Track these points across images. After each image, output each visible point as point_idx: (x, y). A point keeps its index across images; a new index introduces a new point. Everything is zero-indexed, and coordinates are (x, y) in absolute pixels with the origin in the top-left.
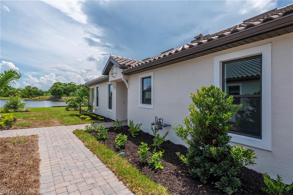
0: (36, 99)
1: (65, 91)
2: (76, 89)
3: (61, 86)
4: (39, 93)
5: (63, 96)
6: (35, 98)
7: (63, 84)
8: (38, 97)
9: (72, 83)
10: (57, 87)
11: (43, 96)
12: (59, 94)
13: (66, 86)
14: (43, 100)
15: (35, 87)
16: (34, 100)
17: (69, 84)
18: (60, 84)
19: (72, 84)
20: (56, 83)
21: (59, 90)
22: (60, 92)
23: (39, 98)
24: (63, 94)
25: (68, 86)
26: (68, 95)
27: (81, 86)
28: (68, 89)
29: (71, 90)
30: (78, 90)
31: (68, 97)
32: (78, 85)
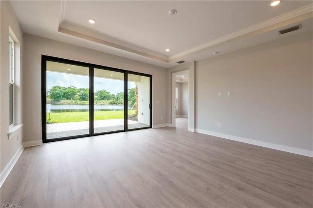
1: (65, 94)
2: (75, 92)
3: (61, 89)
5: (62, 100)
7: (62, 87)
9: (72, 87)
10: (55, 90)
20: (55, 87)
22: (58, 96)
24: (61, 97)
25: (67, 90)
26: (67, 98)
27: (81, 89)
28: (67, 92)
29: (71, 93)
30: (78, 93)
31: (68, 101)
32: (78, 89)
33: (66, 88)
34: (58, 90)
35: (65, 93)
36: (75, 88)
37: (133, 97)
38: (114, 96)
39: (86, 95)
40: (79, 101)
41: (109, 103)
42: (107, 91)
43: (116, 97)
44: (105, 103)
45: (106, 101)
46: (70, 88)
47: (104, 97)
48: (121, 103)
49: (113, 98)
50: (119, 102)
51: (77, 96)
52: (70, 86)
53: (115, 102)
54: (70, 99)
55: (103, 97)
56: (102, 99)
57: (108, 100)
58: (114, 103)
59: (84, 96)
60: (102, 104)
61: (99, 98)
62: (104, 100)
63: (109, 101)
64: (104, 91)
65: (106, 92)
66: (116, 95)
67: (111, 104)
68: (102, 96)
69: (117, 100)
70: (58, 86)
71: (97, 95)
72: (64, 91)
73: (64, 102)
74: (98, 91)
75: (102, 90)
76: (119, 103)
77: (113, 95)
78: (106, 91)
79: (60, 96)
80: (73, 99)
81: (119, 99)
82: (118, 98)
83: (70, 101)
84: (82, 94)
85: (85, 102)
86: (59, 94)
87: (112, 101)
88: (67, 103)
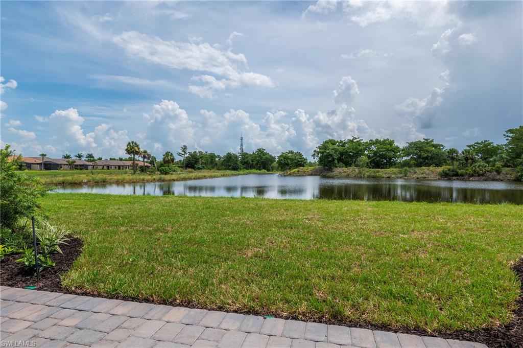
0: (294, 173)
1: (342, 156)
2: (361, 151)
3: (335, 146)
4: (299, 161)
5: (336, 167)
6: (292, 171)
7: (338, 141)
8: (297, 170)
9: (356, 139)
10: (326, 148)
11: (304, 168)
12: (330, 161)
13: (343, 145)
14: (303, 175)
15: (299, 151)
16: (290, 174)
17: (350, 141)
18: (333, 143)
19: (355, 141)
20: (326, 142)
21: (330, 155)
22: (330, 159)
23: (298, 171)
24: (336, 162)
25: (347, 146)
26: (347, 164)
27: (372, 143)
28: (347, 152)
29: (353, 153)
30: (366, 152)
31: (346, 169)
32: (367, 143)
33: (345, 143)
34: (331, 146)
35: (342, 154)
36: (362, 141)
38: (455, 155)
39: (382, 155)
40: (367, 169)
41: (440, 174)
42: (434, 143)
43: (461, 157)
44: (429, 174)
45: (432, 168)
46: (352, 141)
47: (427, 158)
48: (479, 176)
49: (453, 159)
50: (470, 171)
51: (364, 159)
52: (352, 139)
53: (457, 172)
54: (350, 165)
55: (423, 158)
56: (421, 163)
57: (437, 165)
58: (455, 175)
59: (378, 159)
60: (420, 176)
61: (413, 162)
62: (427, 165)
63: (440, 169)
64: (428, 142)
65: (433, 145)
66: (460, 152)
67: (446, 176)
68: (419, 157)
70: (331, 141)
71: (408, 155)
72: (340, 149)
73: (340, 173)
74: (410, 144)
75: (423, 141)
76: (472, 176)
77: (452, 151)
78: (432, 141)
79: (334, 160)
80: (357, 166)
81: (470, 161)
82: (467, 159)
83: (351, 169)
84: (375, 153)
85: (378, 172)
86: (331, 155)
87: (449, 170)
88: (345, 174)
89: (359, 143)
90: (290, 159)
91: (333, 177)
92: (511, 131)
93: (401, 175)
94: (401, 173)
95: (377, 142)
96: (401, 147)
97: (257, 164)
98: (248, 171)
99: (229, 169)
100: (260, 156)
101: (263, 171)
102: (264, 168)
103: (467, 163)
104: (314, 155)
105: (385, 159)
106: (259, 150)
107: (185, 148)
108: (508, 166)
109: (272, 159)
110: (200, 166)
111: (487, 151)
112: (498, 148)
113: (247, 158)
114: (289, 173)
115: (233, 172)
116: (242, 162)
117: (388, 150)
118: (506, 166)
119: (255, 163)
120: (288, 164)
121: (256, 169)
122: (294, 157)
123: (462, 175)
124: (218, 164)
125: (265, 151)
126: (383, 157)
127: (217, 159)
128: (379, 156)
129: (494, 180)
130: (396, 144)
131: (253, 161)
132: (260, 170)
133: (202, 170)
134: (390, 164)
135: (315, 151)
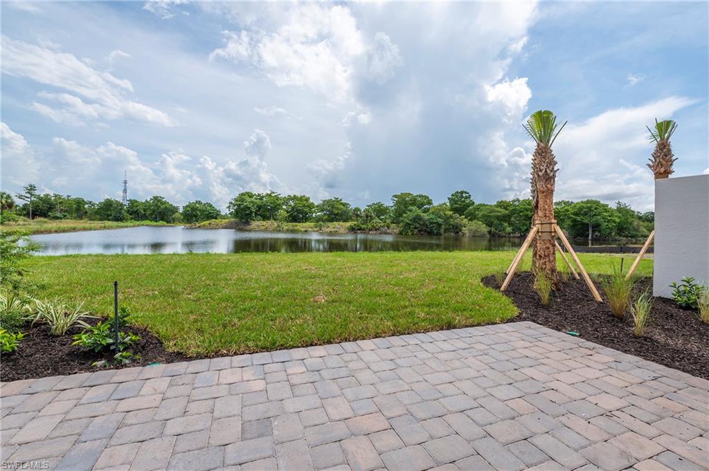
0: (204, 226)
1: (260, 209)
2: (279, 205)
3: (253, 199)
4: (211, 213)
5: (254, 220)
6: (202, 224)
7: (255, 195)
8: (208, 222)
9: (274, 193)
10: (243, 200)
11: (217, 221)
12: (247, 214)
13: (261, 199)
14: (216, 228)
15: (209, 202)
16: (199, 227)
17: (268, 194)
18: (251, 195)
19: (273, 195)
20: (243, 194)
21: (247, 208)
22: (248, 212)
23: (210, 224)
24: (254, 215)
25: (265, 199)
26: (265, 218)
27: (290, 198)
28: (265, 205)
29: (271, 207)
30: (284, 207)
31: (264, 223)
32: (285, 197)
33: (263, 197)
34: (248, 199)
35: (259, 207)
36: (280, 196)
37: (405, 215)
38: (359, 213)
39: (299, 210)
40: (285, 223)
41: (348, 228)
42: (343, 202)
43: (363, 214)
44: (339, 229)
45: (341, 223)
46: (270, 195)
47: (337, 214)
48: (376, 230)
49: (357, 215)
50: (370, 226)
51: (282, 213)
52: (269, 193)
53: (361, 227)
54: (268, 218)
55: (335, 214)
56: (333, 218)
57: (345, 221)
58: (359, 230)
59: (296, 214)
60: (332, 230)
61: (326, 217)
62: (337, 220)
63: (348, 224)
64: (338, 201)
65: (342, 204)
66: (362, 211)
67: (353, 230)
68: (332, 213)
69: (365, 222)
70: (247, 193)
71: (322, 211)
72: (258, 202)
73: (258, 226)
74: (324, 201)
75: (334, 199)
76: (371, 230)
77: (357, 209)
78: (341, 200)
79: (251, 212)
80: (275, 220)
81: (369, 218)
82: (367, 216)
83: (270, 222)
84: (293, 208)
85: (296, 226)
86: (249, 208)
87: (355, 225)
88: (263, 228)
89: (277, 198)
90: (200, 210)
91: (250, 231)
92: (395, 196)
93: (317, 229)
94: (316, 227)
95: (295, 198)
96: (316, 204)
97: (151, 214)
98: (138, 223)
99: (109, 220)
100: (156, 204)
101: (161, 223)
102: (162, 220)
103: (367, 220)
104: (229, 207)
105: (302, 213)
106: (156, 198)
107: (31, 189)
108: (394, 223)
109: (174, 210)
110: (58, 214)
111: (380, 210)
112: (387, 208)
113: (136, 206)
114: (198, 225)
115: (115, 224)
116: (128, 212)
117: (304, 206)
118: (393, 223)
119: (148, 213)
120: (196, 216)
121: (151, 221)
122: (204, 209)
123: (364, 229)
124: (90, 212)
125: (163, 200)
126: (299, 211)
127: (86, 206)
128: (296, 211)
129: (386, 233)
130: (311, 201)
131: (145, 210)
132: (156, 221)
133: (63, 220)
134: (306, 219)
135: (231, 203)
